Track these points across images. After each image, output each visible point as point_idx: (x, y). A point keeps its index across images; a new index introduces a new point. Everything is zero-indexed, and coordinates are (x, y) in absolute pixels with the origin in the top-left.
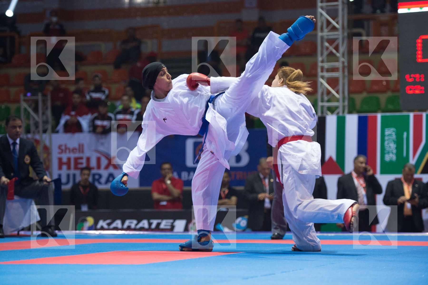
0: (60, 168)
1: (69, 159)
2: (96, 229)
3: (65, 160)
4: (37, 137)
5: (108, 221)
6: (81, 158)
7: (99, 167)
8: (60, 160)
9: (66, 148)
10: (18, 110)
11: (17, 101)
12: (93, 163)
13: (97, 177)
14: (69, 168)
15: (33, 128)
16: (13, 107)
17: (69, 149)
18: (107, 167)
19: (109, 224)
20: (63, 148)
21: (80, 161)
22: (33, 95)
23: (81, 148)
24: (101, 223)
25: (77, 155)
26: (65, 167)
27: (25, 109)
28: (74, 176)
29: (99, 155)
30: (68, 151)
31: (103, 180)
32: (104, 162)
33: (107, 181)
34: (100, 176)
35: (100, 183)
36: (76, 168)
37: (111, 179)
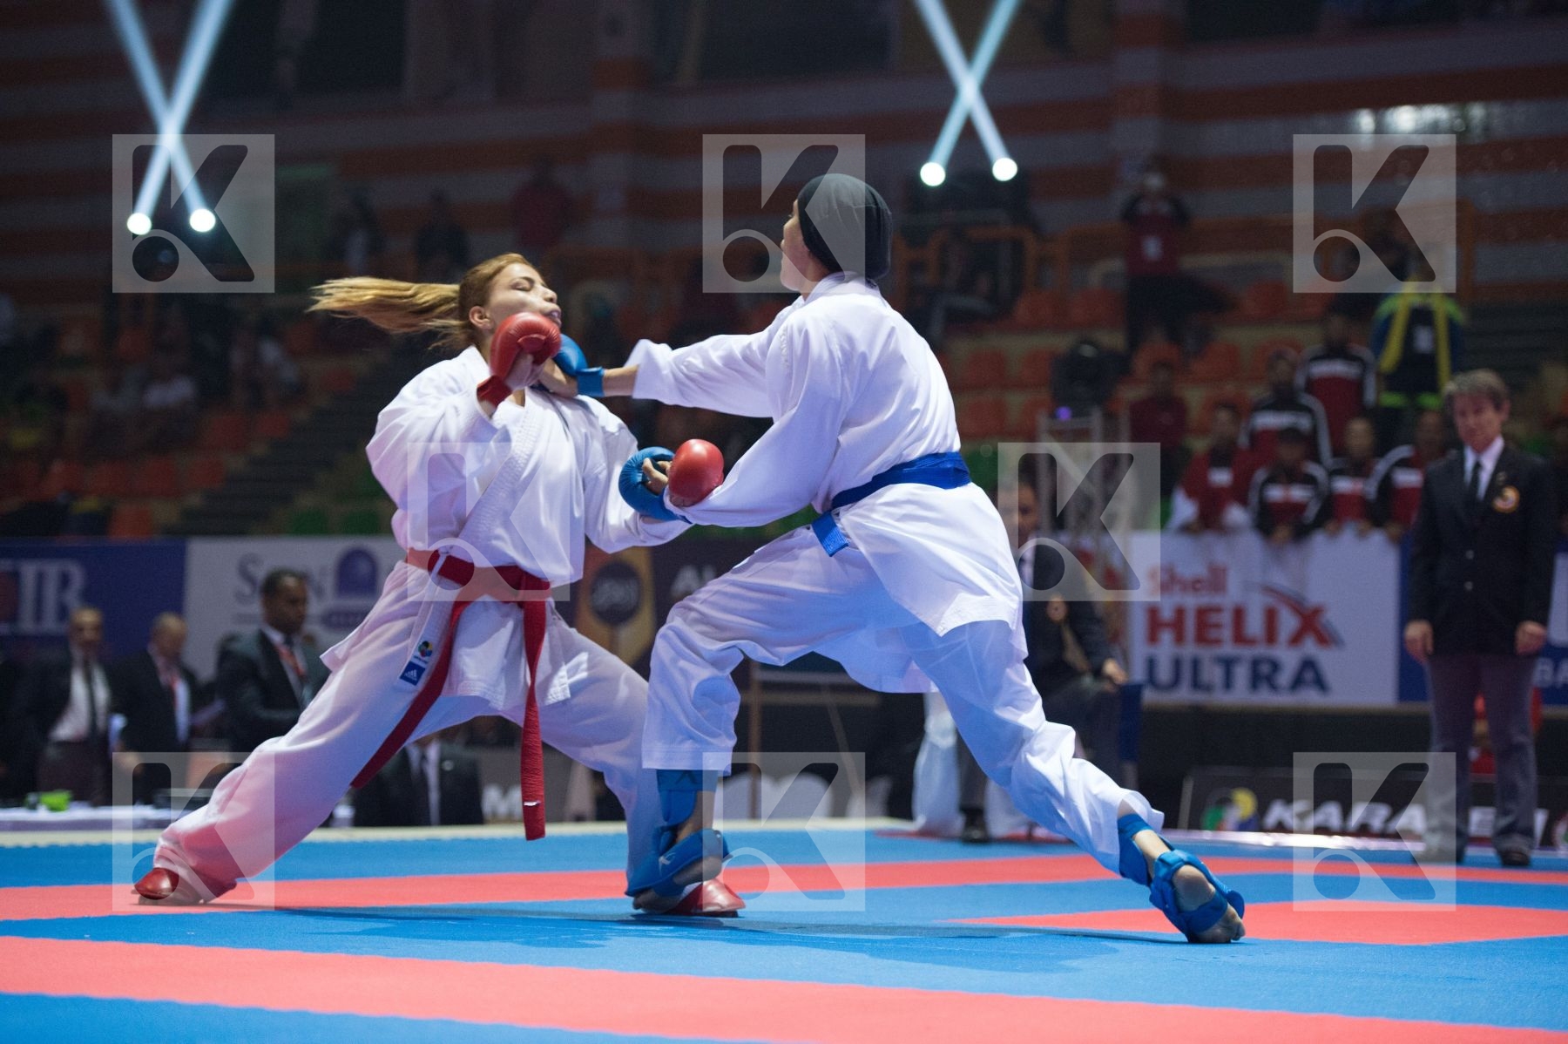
0: (1153, 639)
1: (1180, 612)
2: (1261, 828)
3: (1167, 614)
6: (1218, 610)
7: (1271, 636)
8: (1153, 612)
12: (1255, 624)
13: (1265, 668)
14: (1179, 638)
17: (1182, 581)
18: (1296, 640)
20: (1164, 576)
21: (1214, 618)
22: (1076, 414)
23: (1218, 579)
24: (1279, 811)
25: (1205, 599)
26: (1166, 637)
28: (1196, 664)
29: (1270, 600)
30: (1179, 587)
32: (1288, 622)
33: (1297, 683)
34: (1275, 666)
35: (1274, 687)
36: (1201, 638)
37: (1309, 675)
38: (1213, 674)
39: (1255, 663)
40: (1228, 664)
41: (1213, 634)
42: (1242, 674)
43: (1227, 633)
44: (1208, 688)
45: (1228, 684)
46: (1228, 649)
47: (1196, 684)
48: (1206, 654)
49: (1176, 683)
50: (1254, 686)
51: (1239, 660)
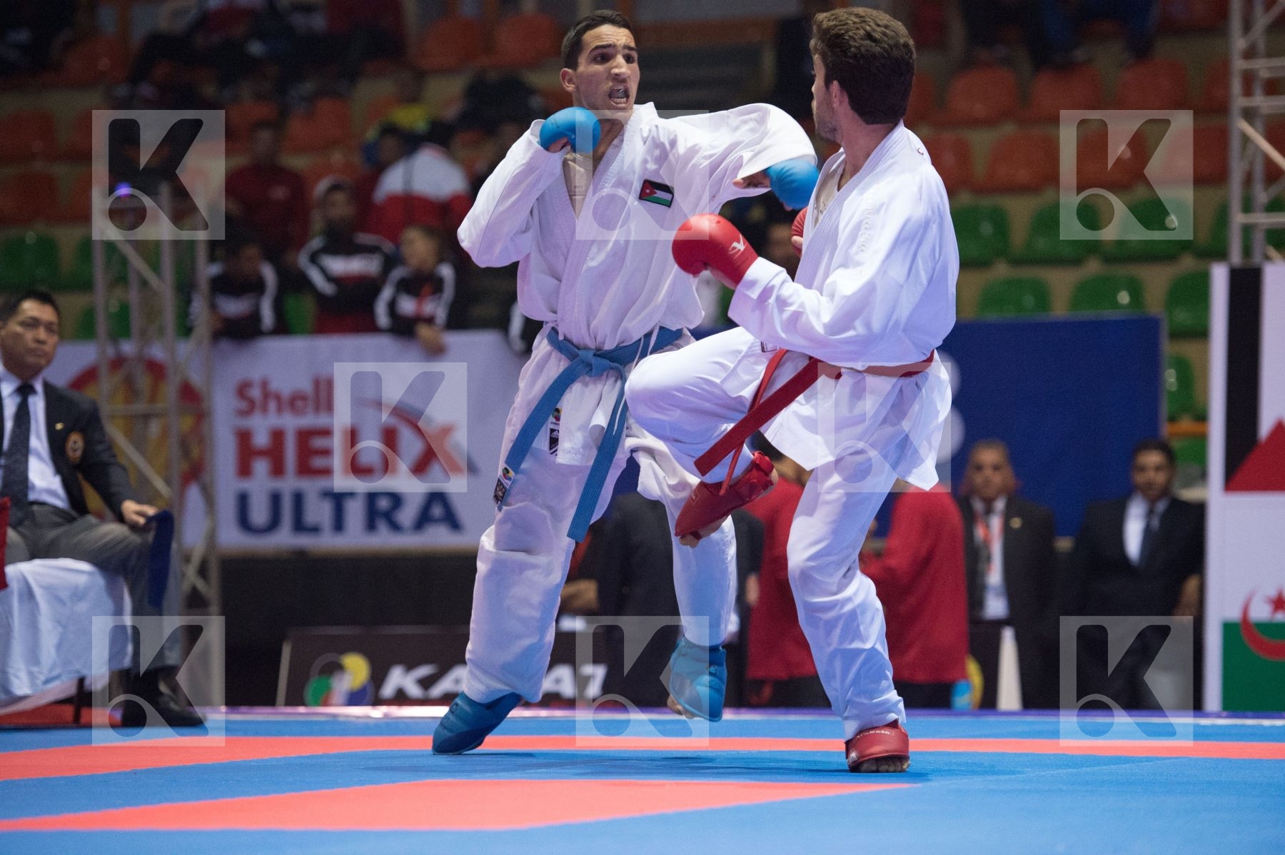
0: (244, 470)
1: (278, 436)
2: (377, 701)
3: (261, 439)
4: (157, 352)
5: (424, 671)
6: (326, 432)
8: (244, 437)
9: (266, 395)
11: (80, 216)
13: (384, 504)
14: (278, 470)
15: (137, 319)
17: (278, 398)
19: (426, 683)
20: (256, 393)
21: (318, 442)
23: (321, 393)
24: (398, 678)
25: (309, 420)
26: (261, 467)
27: (110, 245)
28: (298, 499)
30: (272, 405)
33: (423, 520)
34: (396, 500)
35: (395, 527)
36: (305, 469)
37: (437, 511)
38: (318, 511)
39: (372, 499)
40: (339, 500)
41: (318, 462)
42: (355, 512)
44: (315, 530)
45: (339, 525)
47: (300, 526)
48: (310, 487)
49: (274, 524)
50: (371, 526)
51: (351, 495)
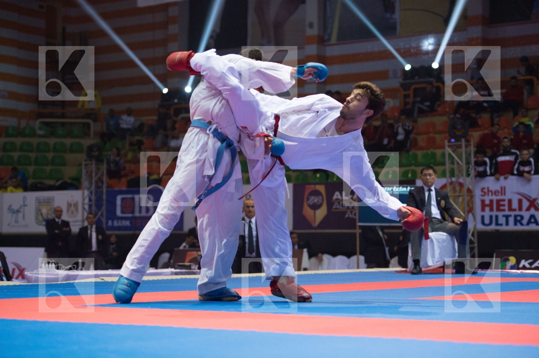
0: (483, 210)
1: (491, 201)
2: (518, 269)
3: (487, 202)
4: (461, 180)
5: (530, 261)
6: (504, 200)
7: (520, 209)
8: (483, 201)
9: (488, 191)
10: (443, 155)
11: (443, 147)
12: (515, 205)
13: (519, 218)
14: (491, 210)
15: (456, 172)
16: (439, 152)
17: (491, 191)
18: (528, 209)
19: (531, 264)
20: (486, 190)
21: (502, 203)
22: (457, 140)
23: (503, 191)
24: (523, 263)
25: (499, 197)
26: (487, 209)
27: (450, 155)
28: (497, 217)
29: (520, 197)
30: (490, 193)
31: (525, 221)
32: (526, 204)
33: (529, 223)
34: (522, 217)
35: (522, 224)
36: (498, 210)
37: (533, 220)
38: (502, 220)
39: (516, 216)
40: (507, 217)
41: (502, 208)
42: (511, 220)
43: (506, 208)
44: (501, 225)
45: (507, 224)
46: (507, 213)
47: (497, 224)
48: (500, 214)
49: (490, 224)
50: (515, 224)
51: (510, 216)
